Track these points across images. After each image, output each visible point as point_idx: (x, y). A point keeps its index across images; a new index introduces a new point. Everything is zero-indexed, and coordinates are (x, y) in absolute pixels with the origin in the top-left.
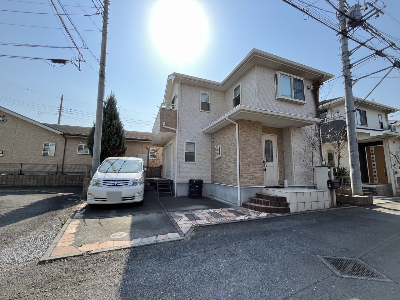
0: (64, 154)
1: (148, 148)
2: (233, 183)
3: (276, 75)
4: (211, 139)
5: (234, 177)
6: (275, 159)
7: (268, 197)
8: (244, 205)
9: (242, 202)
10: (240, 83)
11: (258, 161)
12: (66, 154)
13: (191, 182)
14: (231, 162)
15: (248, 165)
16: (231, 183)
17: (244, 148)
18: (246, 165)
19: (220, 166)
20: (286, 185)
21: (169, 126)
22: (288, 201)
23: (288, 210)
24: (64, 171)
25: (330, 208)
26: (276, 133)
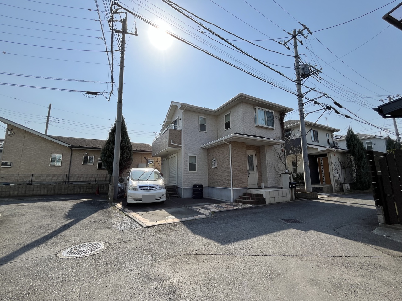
0: (70, 165)
1: (147, 158)
2: (228, 186)
3: (255, 109)
4: (208, 153)
5: (228, 182)
6: (255, 168)
7: (251, 195)
8: (236, 201)
9: (234, 199)
10: (230, 113)
11: (244, 170)
12: (72, 164)
13: (194, 186)
14: (225, 171)
15: (238, 173)
16: (226, 187)
17: (235, 161)
18: (237, 173)
19: (216, 174)
20: (263, 187)
21: (175, 143)
22: (264, 197)
23: (264, 203)
24: (70, 180)
25: (291, 201)
26: (255, 150)
